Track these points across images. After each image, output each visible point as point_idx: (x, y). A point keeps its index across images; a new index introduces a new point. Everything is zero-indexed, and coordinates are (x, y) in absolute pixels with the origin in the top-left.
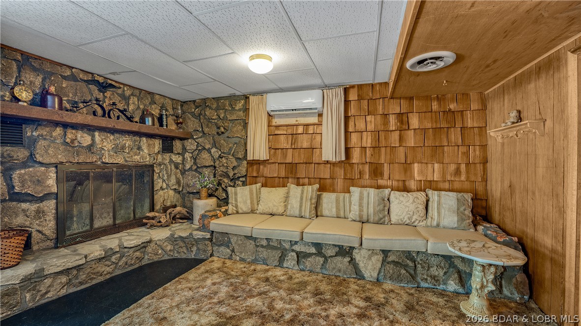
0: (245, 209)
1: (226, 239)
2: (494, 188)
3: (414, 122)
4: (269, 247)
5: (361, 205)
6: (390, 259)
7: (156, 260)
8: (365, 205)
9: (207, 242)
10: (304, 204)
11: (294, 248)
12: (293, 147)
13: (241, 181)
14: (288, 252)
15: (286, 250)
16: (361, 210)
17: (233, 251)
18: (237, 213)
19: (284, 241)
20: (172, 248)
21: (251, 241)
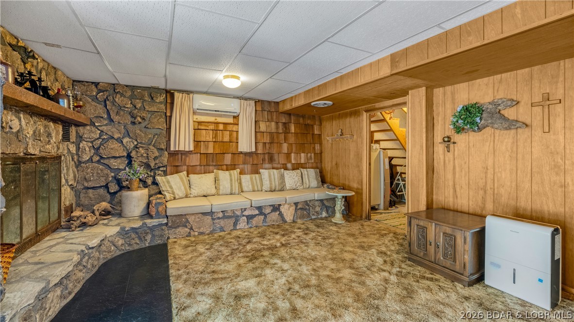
0: (181, 195)
1: (184, 220)
2: (326, 166)
3: (293, 129)
4: (224, 217)
5: (270, 181)
6: (298, 207)
7: (109, 257)
8: (273, 180)
9: (164, 227)
10: (234, 184)
11: (244, 214)
12: (214, 140)
13: (161, 171)
14: (240, 217)
15: (238, 216)
16: (271, 184)
17: (191, 229)
18: (175, 198)
19: (236, 210)
20: (124, 242)
21: (208, 217)
